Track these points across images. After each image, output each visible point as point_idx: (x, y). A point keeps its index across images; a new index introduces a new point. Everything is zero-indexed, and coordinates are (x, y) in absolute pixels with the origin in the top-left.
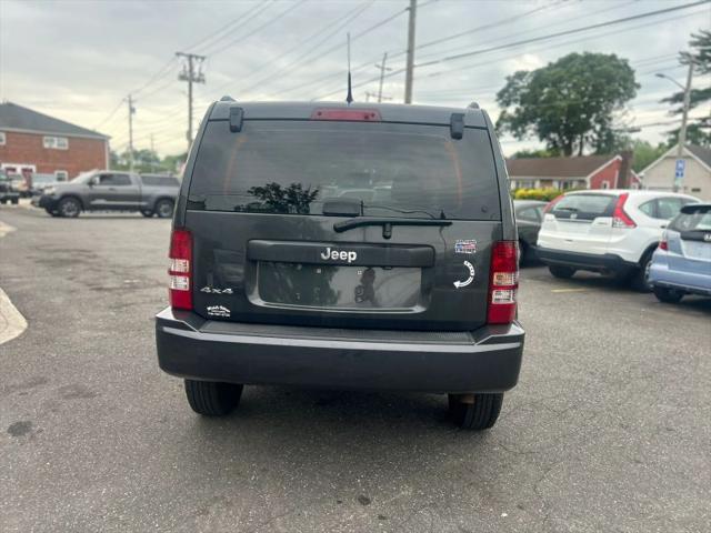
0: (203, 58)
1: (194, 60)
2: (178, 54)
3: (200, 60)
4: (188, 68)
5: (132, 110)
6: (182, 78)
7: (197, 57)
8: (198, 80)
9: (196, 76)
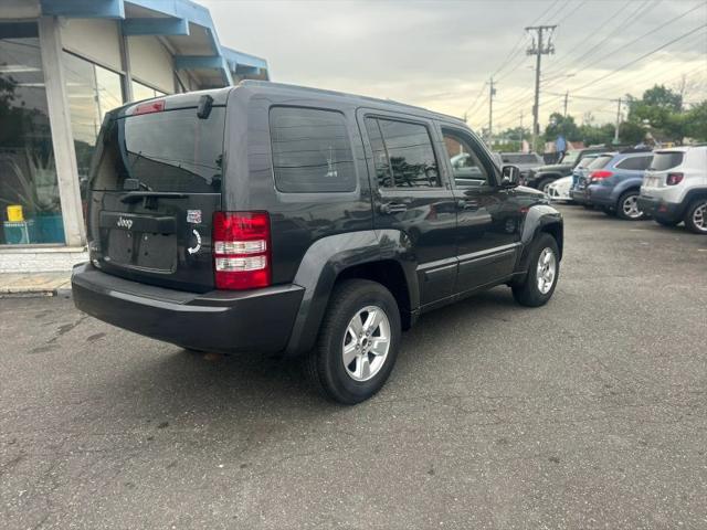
0: (553, 27)
1: (544, 30)
2: (528, 29)
3: (550, 30)
4: (537, 42)
5: (493, 92)
6: (531, 52)
7: (547, 28)
8: (547, 52)
9: (545, 48)
